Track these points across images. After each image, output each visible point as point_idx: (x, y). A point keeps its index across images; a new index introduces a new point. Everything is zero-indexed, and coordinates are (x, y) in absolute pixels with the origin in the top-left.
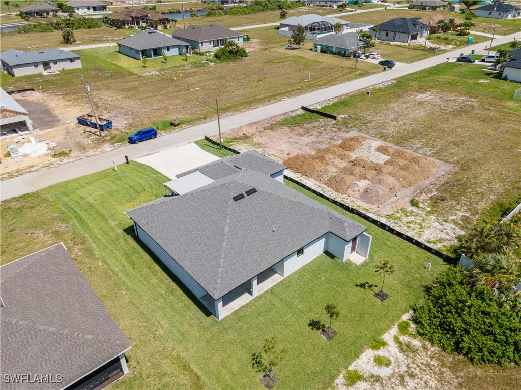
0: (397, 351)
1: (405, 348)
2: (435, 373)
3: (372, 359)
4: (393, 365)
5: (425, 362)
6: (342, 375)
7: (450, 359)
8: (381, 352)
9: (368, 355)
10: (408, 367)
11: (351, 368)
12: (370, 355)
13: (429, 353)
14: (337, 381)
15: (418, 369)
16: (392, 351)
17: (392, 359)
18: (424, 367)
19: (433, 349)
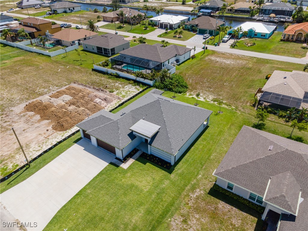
1: (191, 95)
13: (190, 92)
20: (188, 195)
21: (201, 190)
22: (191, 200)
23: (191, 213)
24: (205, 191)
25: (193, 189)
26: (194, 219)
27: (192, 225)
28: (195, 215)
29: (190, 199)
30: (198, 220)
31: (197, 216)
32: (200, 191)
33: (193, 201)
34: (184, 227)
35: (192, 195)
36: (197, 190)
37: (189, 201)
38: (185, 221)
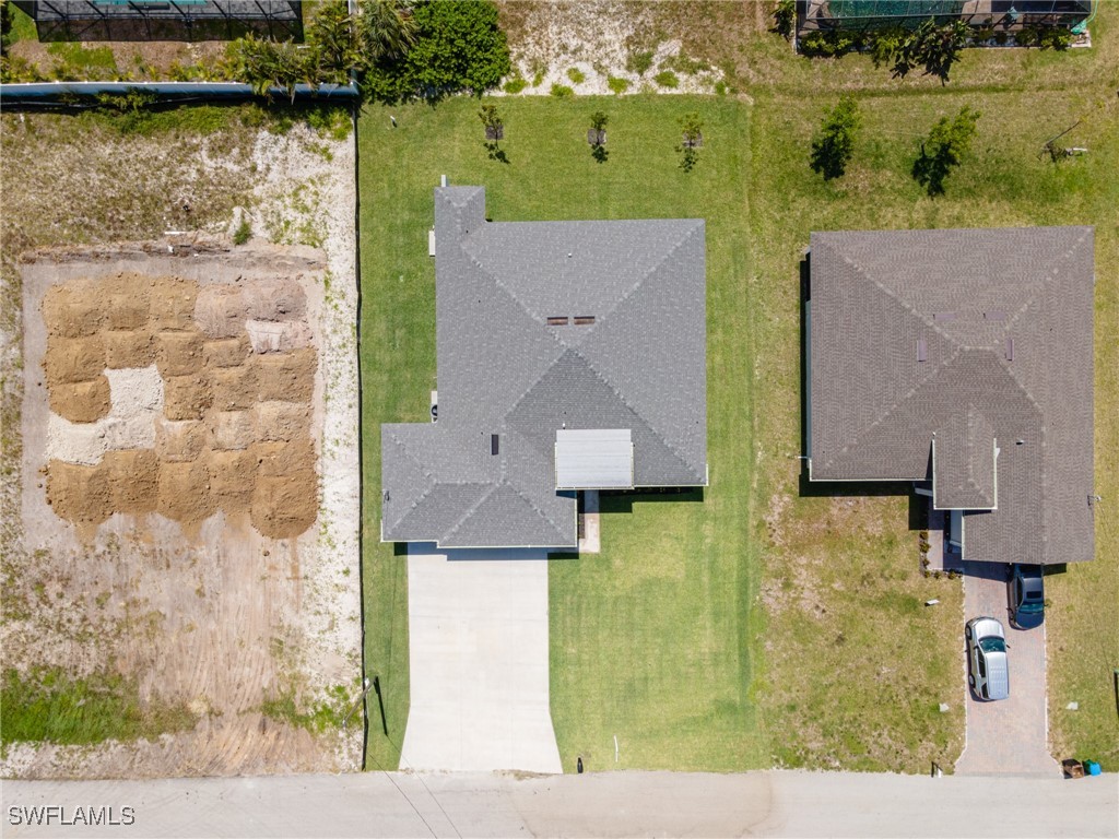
0: (549, 74)
1: (539, 69)
2: (541, 33)
3: (583, 85)
4: (570, 66)
5: (537, 47)
6: (626, 93)
7: (510, 31)
8: (567, 83)
9: (580, 90)
10: (558, 55)
11: (612, 93)
12: (581, 89)
13: (522, 50)
14: (635, 92)
15: (551, 47)
16: (556, 76)
17: (564, 71)
18: (544, 44)
19: (515, 50)
20: (761, 524)
21: (780, 494)
22: (774, 531)
23: (790, 561)
24: (792, 492)
25: (763, 502)
26: (800, 570)
27: (802, 583)
28: (798, 560)
29: (770, 531)
30: (809, 565)
31: (803, 560)
32: (781, 497)
33: (778, 531)
34: (792, 595)
35: (769, 519)
36: (773, 499)
37: (771, 536)
38: (787, 585)
